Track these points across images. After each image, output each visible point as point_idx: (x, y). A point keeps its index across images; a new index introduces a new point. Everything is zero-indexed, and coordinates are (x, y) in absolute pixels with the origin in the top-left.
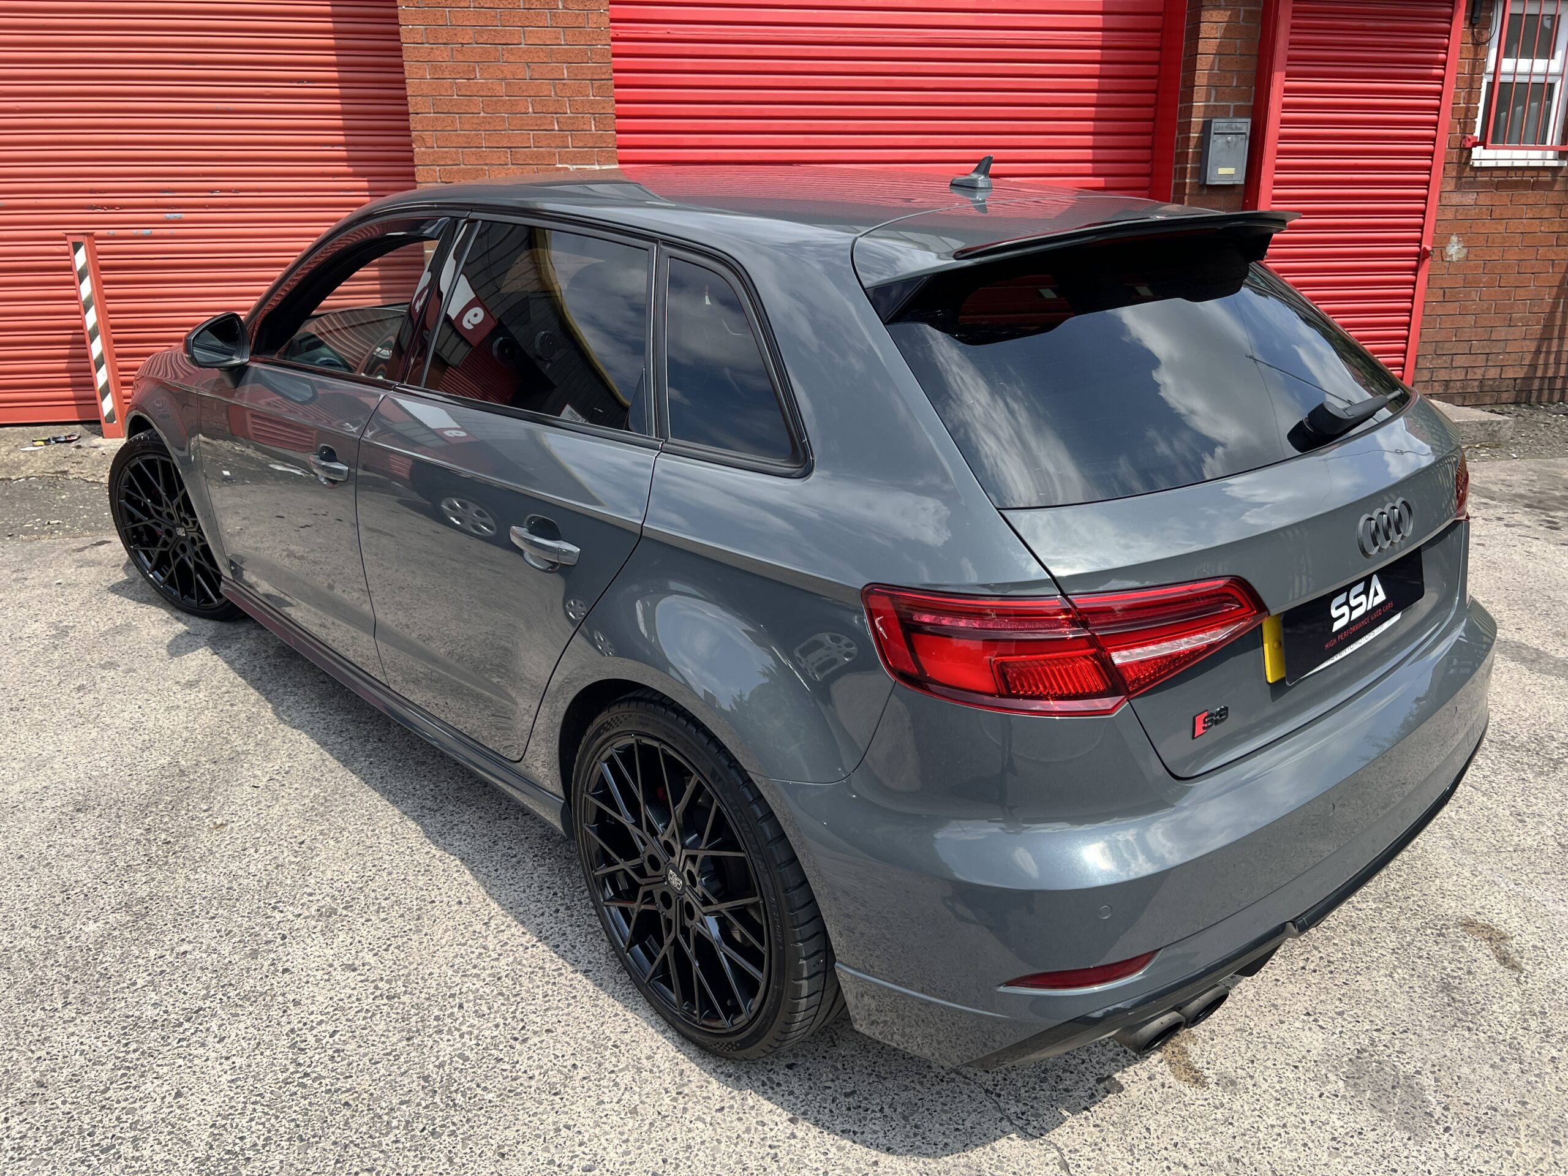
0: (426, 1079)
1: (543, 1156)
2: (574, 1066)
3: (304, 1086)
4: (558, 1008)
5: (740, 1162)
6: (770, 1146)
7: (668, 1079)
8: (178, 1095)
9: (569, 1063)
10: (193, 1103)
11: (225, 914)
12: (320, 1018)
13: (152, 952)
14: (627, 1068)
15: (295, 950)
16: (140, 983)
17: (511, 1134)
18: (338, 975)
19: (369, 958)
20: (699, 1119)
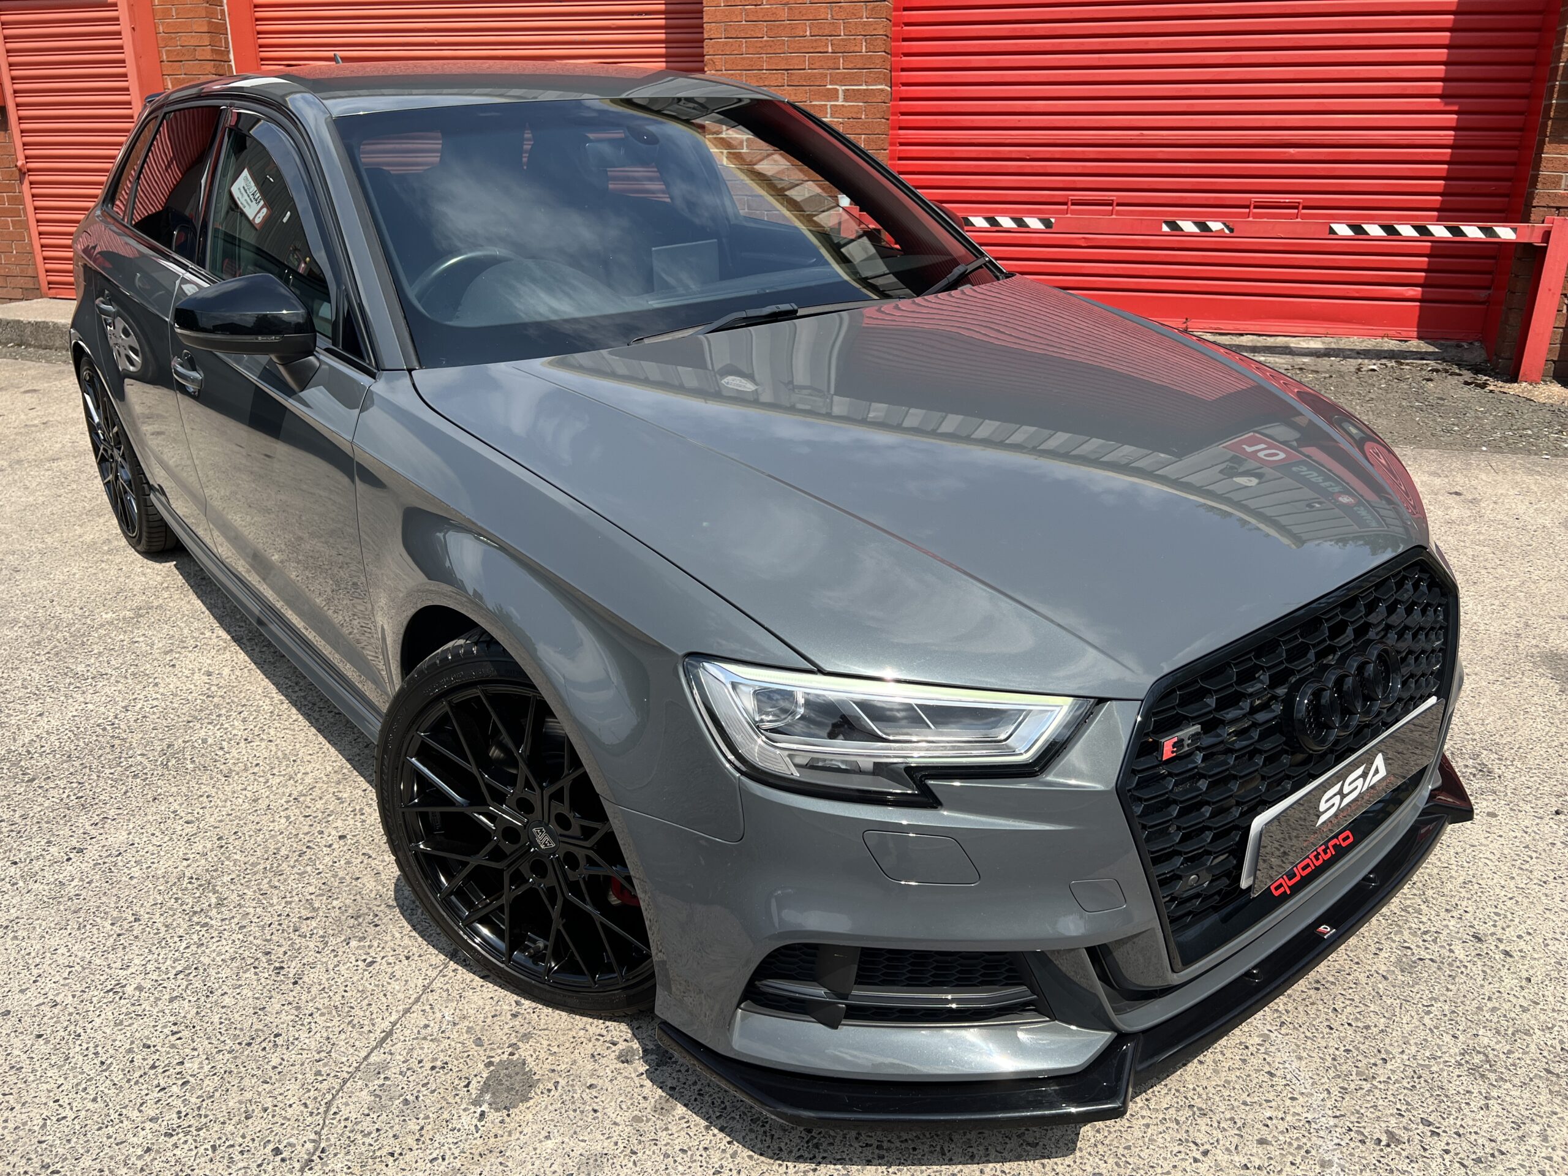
0: (169, 746)
1: (175, 806)
2: (257, 765)
3: (104, 729)
4: (294, 730)
5: (278, 849)
6: (308, 847)
7: (300, 788)
8: (40, 715)
9: (255, 763)
10: (42, 722)
11: (183, 625)
12: (159, 696)
13: (122, 637)
14: (284, 776)
15: (191, 656)
16: (96, 651)
17: (174, 789)
18: (196, 677)
19: (226, 671)
20: (288, 818)
